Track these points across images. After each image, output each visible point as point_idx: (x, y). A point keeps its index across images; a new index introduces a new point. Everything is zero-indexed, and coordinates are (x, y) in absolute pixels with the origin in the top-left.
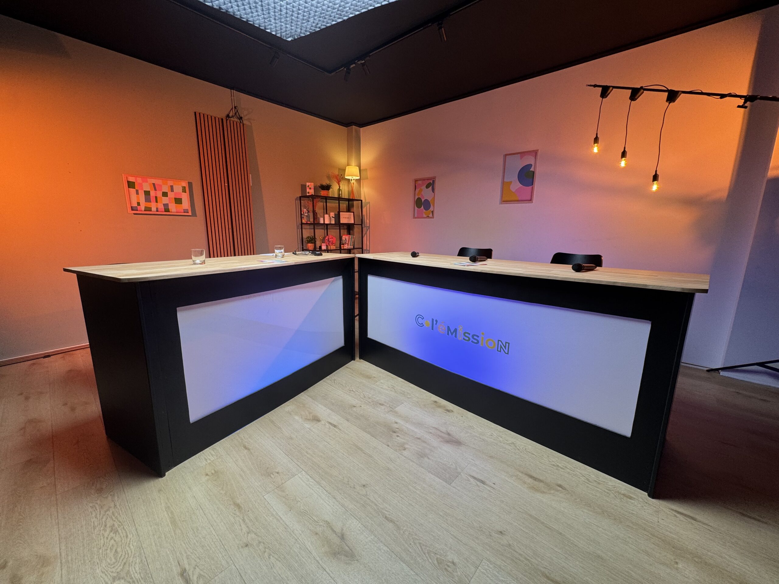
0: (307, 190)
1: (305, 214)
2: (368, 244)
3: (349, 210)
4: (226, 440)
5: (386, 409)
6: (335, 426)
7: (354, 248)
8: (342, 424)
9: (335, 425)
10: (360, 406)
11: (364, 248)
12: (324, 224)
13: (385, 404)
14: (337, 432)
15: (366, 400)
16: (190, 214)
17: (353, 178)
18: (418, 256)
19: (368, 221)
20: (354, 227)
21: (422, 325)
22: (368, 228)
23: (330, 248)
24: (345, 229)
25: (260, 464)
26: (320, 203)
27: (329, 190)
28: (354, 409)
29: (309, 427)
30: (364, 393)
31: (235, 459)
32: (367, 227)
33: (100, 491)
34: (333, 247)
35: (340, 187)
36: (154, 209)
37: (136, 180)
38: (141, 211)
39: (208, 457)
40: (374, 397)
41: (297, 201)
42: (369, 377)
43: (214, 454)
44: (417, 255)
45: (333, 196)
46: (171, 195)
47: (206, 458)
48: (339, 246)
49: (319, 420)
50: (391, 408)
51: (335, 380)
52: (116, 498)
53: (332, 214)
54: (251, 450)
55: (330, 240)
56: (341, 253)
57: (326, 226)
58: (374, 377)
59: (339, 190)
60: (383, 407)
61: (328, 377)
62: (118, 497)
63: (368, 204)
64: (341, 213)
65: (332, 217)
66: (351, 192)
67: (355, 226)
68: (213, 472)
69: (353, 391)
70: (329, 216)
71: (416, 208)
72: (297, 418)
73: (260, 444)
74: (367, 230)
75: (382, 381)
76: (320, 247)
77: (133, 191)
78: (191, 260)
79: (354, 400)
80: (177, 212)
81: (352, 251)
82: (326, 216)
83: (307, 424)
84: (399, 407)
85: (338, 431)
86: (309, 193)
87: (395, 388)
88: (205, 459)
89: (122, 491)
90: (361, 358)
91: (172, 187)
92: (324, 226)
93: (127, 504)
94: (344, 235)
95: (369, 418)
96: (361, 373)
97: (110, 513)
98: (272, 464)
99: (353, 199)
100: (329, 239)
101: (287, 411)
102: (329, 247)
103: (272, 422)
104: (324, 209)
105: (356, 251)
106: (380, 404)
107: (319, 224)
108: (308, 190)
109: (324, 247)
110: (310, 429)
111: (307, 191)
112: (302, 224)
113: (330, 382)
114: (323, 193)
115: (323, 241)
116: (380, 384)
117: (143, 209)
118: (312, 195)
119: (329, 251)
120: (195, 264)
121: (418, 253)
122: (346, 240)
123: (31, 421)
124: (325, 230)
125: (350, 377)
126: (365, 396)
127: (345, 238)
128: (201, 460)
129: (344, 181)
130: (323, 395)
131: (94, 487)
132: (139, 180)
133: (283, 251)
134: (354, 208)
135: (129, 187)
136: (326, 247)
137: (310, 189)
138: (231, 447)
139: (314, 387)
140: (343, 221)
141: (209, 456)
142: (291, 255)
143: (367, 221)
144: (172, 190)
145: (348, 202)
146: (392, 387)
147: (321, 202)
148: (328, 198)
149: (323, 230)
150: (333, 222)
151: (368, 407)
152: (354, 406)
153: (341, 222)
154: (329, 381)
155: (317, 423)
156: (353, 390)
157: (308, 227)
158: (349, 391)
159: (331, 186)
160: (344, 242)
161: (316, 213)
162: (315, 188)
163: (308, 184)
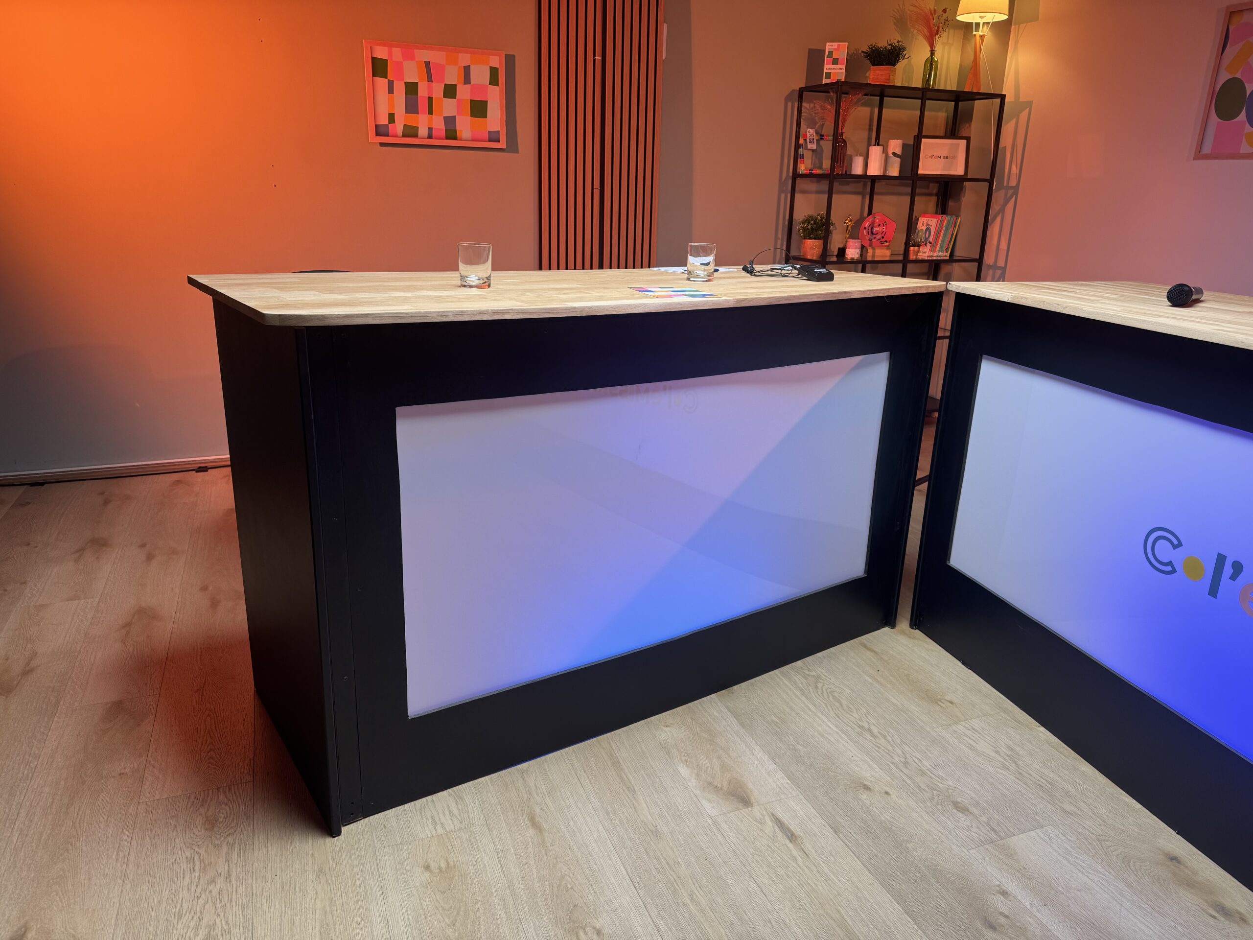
0: (826, 66)
1: (810, 146)
2: (1004, 245)
3: (952, 131)
4: (492, 781)
5: (975, 830)
6: (792, 837)
7: (952, 259)
8: (815, 835)
9: (793, 834)
10: (887, 793)
11: (988, 259)
12: (865, 177)
13: (973, 810)
14: (795, 859)
15: (910, 778)
16: (502, 145)
17: (985, 20)
18: (1198, 301)
19: (1015, 170)
20: (962, 189)
21: (1169, 568)
22: (1011, 192)
23: (873, 256)
24: (930, 195)
25: (559, 886)
26: (860, 108)
27: (894, 65)
28: (864, 796)
29: (713, 812)
30: (907, 748)
31: (500, 847)
32: (1009, 188)
33: (211, 824)
34: (881, 253)
35: (932, 52)
36: (423, 132)
37: (390, 54)
38: (396, 136)
39: (441, 816)
40: (941, 773)
41: (790, 104)
42: (932, 698)
43: (455, 811)
44: (1194, 297)
45: (906, 85)
46: (464, 93)
47: (437, 819)
48: (902, 252)
49: (745, 801)
50: (993, 829)
51: (818, 678)
52: (235, 854)
53: (895, 146)
54: (545, 834)
55: (875, 229)
56: (904, 275)
57: (869, 185)
58: (951, 703)
59: (931, 63)
60: (964, 820)
61: (799, 663)
62: (239, 855)
63: (1023, 110)
64: (924, 140)
65: (894, 154)
66: (973, 69)
67: (966, 184)
68: (443, 865)
69: (870, 730)
70: (885, 151)
71: (1214, 118)
72: (684, 771)
73: (572, 823)
74: (1007, 201)
75: (976, 723)
76: (842, 252)
77: (382, 83)
78: (456, 274)
79: (869, 765)
80: (473, 140)
81: (945, 269)
82: (876, 152)
83: (709, 801)
84: (1021, 836)
85: (799, 858)
86: (828, 75)
87: (1020, 763)
88: (433, 819)
89: (250, 840)
90: (916, 623)
91: (467, 69)
92: (865, 185)
93: (250, 880)
94: (925, 214)
95: (910, 846)
96: (908, 676)
97: (215, 889)
98: (590, 897)
99: (972, 93)
100: (872, 226)
101: (661, 739)
102: (870, 251)
103: (616, 764)
104: (870, 130)
105: (956, 268)
106: (957, 806)
107: (849, 177)
108: (828, 67)
109: (852, 253)
110: (715, 823)
111: (825, 71)
112: (796, 176)
113: (804, 681)
114: (875, 75)
115: (854, 232)
116: (969, 733)
117: (400, 130)
118: (838, 83)
119: (868, 266)
120: (465, 286)
121: (1200, 291)
122: (928, 229)
123: (141, 612)
124: (864, 198)
125: (870, 680)
126: (910, 761)
127: (928, 225)
128: (425, 820)
129: (952, 31)
130: (774, 718)
131: (202, 811)
132: (397, 54)
133: (710, 259)
134: (973, 124)
135: (374, 75)
136: (858, 251)
137: (835, 62)
138: (499, 807)
139: (752, 684)
140: (928, 166)
141: (444, 815)
142: (737, 275)
143: (1010, 168)
144: (467, 80)
145: (953, 103)
146: (1009, 753)
147: (864, 105)
148: (887, 92)
149: (858, 198)
150: (894, 171)
151: (912, 803)
152: (867, 788)
153: (920, 172)
154: (798, 679)
155: (738, 809)
156: (873, 728)
157: (812, 186)
158: (858, 729)
159: (904, 49)
160: (920, 236)
161: (844, 142)
162: (852, 63)
163: (829, 47)
